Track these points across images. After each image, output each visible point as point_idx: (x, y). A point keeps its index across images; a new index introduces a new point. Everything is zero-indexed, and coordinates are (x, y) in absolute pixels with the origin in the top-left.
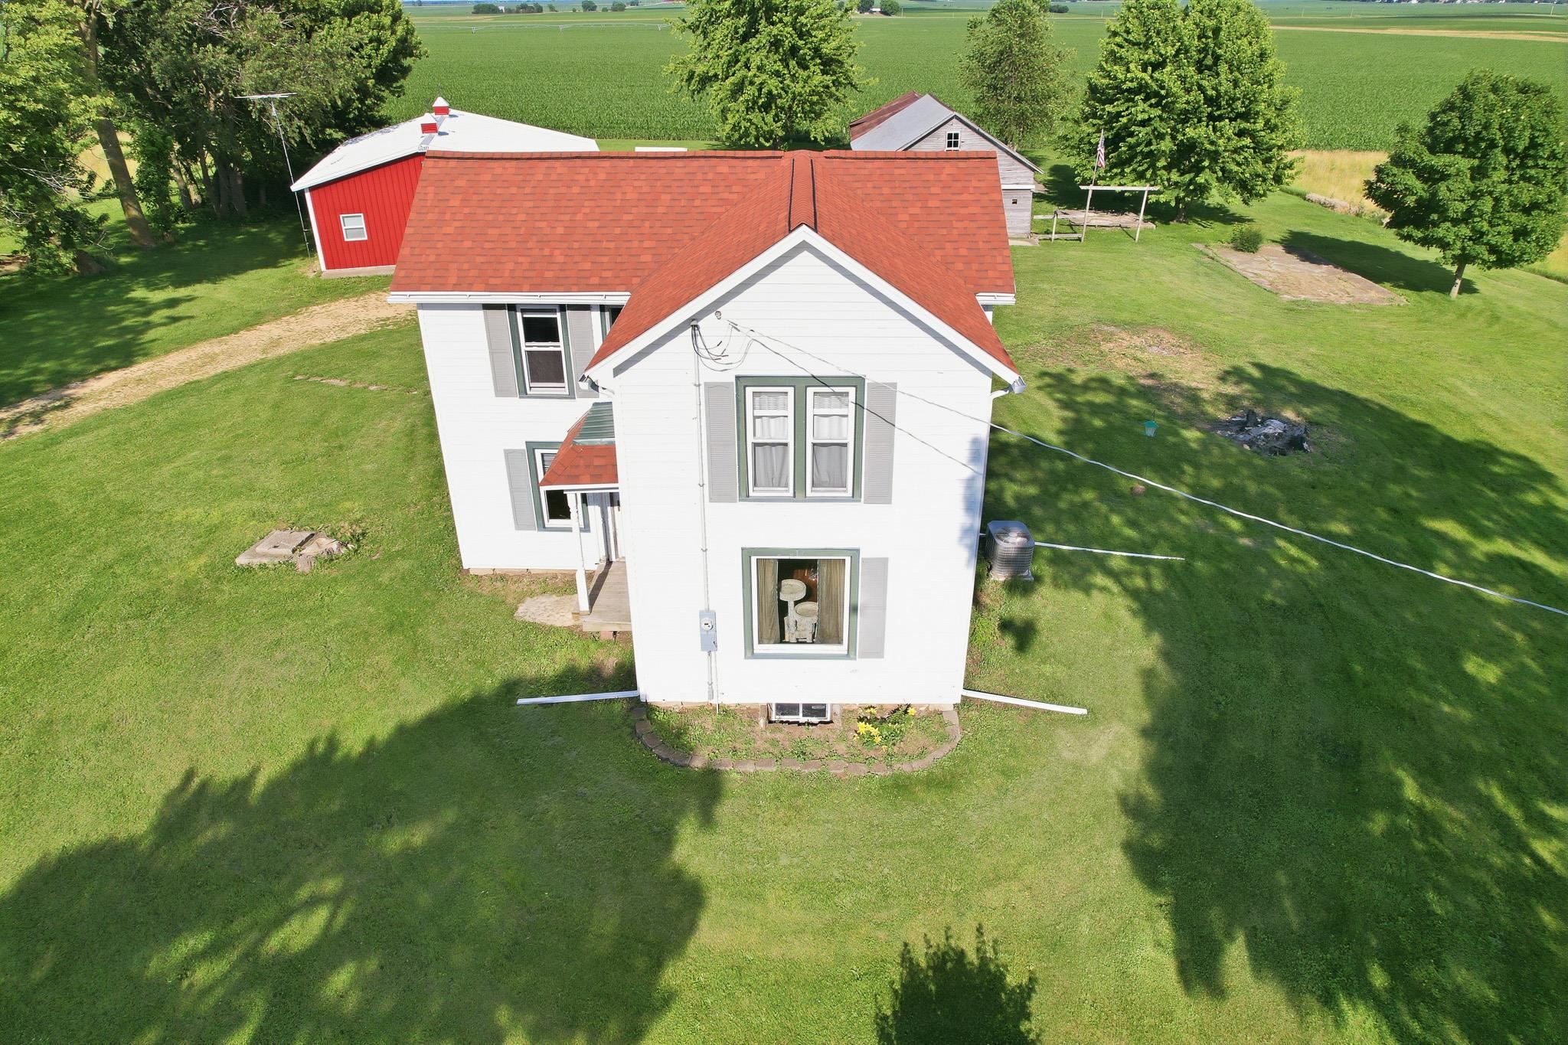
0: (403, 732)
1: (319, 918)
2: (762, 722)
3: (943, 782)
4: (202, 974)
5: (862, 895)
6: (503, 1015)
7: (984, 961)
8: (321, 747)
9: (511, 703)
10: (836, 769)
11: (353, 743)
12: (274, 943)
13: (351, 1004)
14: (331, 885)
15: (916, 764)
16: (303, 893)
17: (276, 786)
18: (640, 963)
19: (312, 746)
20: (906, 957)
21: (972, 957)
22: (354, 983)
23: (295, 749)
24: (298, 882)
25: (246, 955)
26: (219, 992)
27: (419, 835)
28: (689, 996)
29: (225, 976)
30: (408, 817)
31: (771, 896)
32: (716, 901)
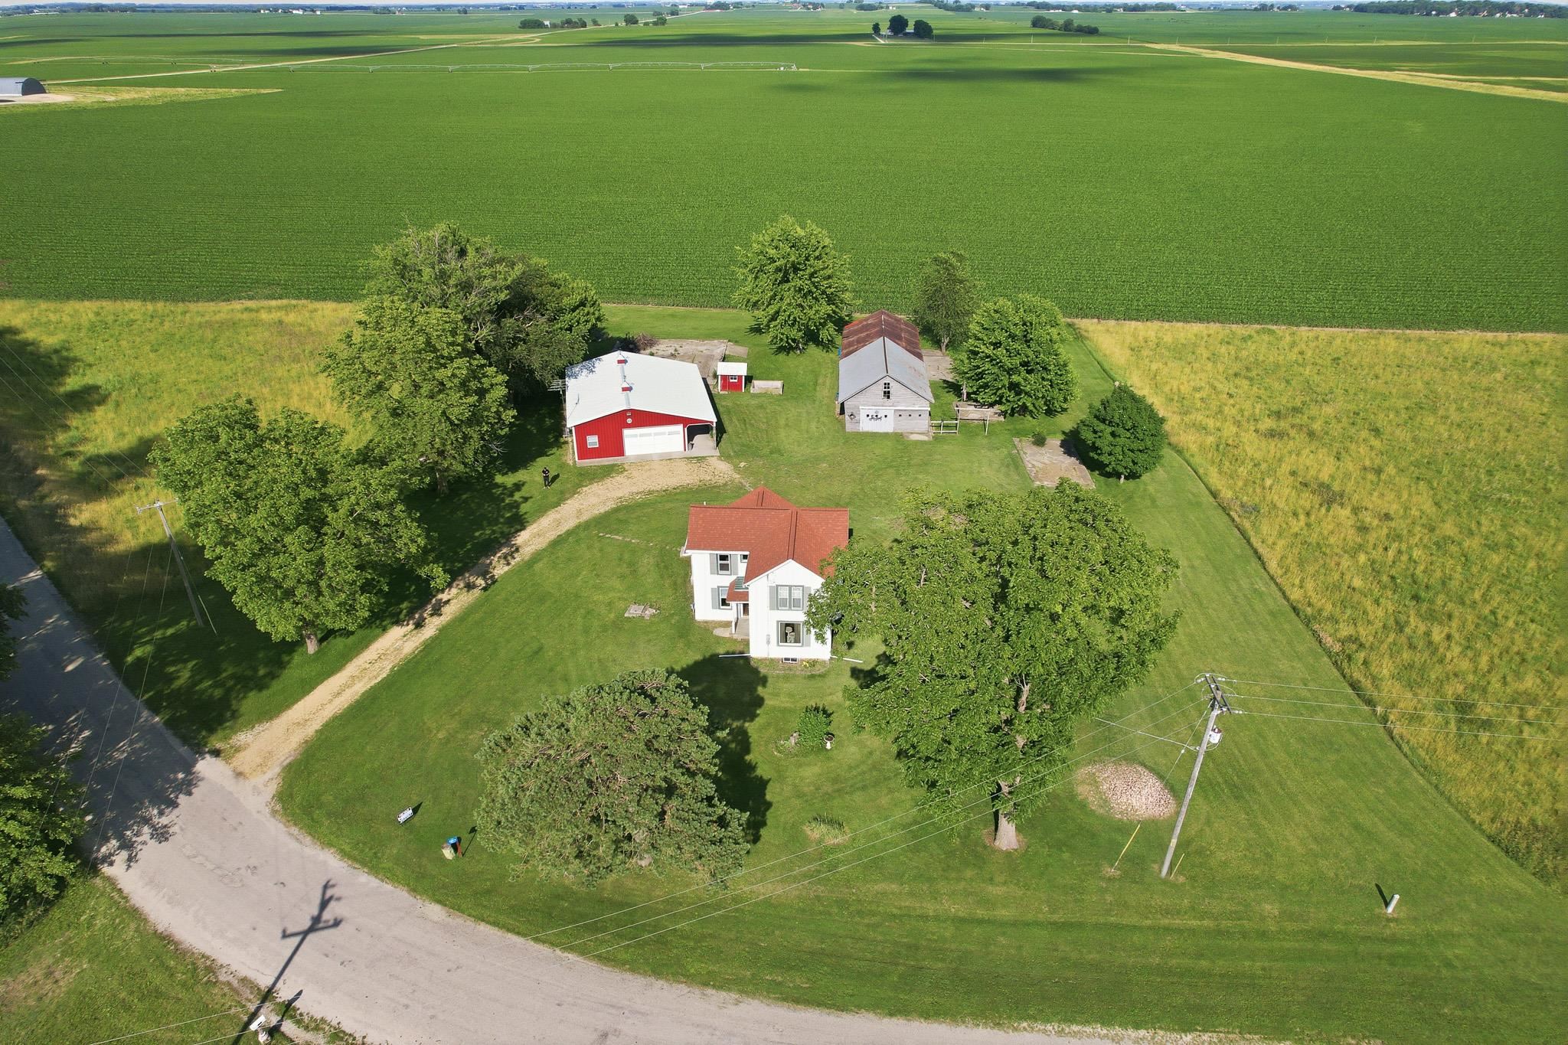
2: (780, 662)
5: (799, 697)
9: (718, 657)
10: (798, 672)
15: (817, 673)
28: (763, 713)
31: (780, 697)
32: (768, 699)
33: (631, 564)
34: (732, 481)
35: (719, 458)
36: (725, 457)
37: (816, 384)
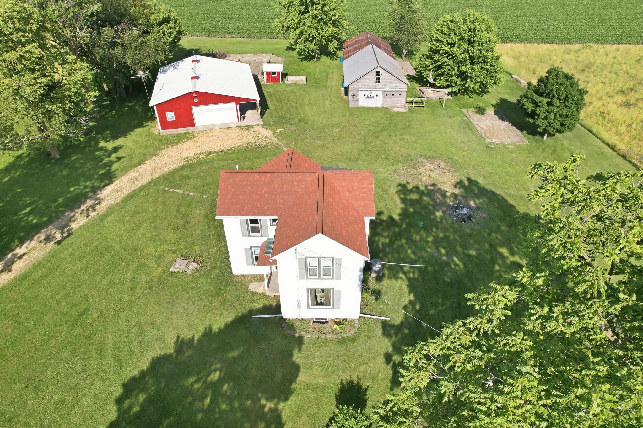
0: (227, 325)
1: (218, 373)
2: (312, 323)
3: (353, 340)
4: (196, 386)
5: (333, 368)
6: (260, 395)
7: (358, 383)
8: (208, 330)
9: (251, 317)
10: (329, 336)
11: (215, 328)
12: (209, 379)
13: (228, 392)
14: (218, 366)
15: (348, 335)
16: (213, 367)
17: (199, 340)
18: (287, 384)
19: (206, 329)
20: (342, 383)
21: (355, 382)
22: (228, 389)
23: (202, 330)
24: (211, 365)
25: (204, 382)
26: (201, 390)
27: (236, 353)
28: (297, 391)
29: (201, 387)
30: (232, 349)
31: (314, 368)
32: (302, 370)
33: (185, 216)
34: (271, 143)
35: (263, 126)
36: (266, 125)
37: (327, 78)
